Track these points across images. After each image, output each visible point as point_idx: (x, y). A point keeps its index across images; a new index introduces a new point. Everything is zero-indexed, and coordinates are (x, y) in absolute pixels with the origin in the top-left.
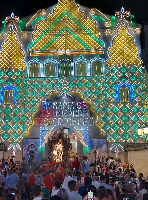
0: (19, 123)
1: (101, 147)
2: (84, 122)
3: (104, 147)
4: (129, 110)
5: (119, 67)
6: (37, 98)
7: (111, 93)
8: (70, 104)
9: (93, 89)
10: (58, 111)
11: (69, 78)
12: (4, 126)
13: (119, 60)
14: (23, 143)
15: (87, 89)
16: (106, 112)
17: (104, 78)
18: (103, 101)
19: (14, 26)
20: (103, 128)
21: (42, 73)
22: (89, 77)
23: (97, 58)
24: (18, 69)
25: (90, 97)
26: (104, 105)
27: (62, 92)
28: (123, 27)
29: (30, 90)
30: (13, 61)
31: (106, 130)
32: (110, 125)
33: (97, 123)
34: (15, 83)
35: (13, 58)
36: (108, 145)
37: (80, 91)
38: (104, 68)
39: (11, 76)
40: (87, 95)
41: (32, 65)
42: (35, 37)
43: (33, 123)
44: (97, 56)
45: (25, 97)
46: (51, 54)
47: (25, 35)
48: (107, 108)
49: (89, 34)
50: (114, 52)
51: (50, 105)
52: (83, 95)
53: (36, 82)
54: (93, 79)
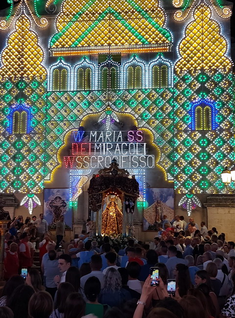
0: (38, 164)
1: (165, 201)
2: (139, 162)
3: (170, 202)
4: (209, 142)
5: (195, 72)
6: (65, 124)
7: (181, 116)
8: (117, 134)
9: (153, 109)
10: (98, 145)
11: (115, 91)
12: (14, 169)
13: (195, 61)
14: (44, 194)
15: (143, 110)
16: (173, 147)
17: (170, 92)
18: (168, 129)
19: (26, 7)
20: (168, 171)
21: (72, 83)
22: (146, 90)
23: (160, 58)
24: (33, 78)
25: (148, 123)
26: (170, 135)
27: (103, 115)
28: (202, 6)
29: (53, 111)
30: (25, 65)
31: (173, 175)
32: (179, 167)
33: (159, 163)
34: (30, 100)
35: (26, 59)
36: (176, 197)
37: (133, 112)
38: (171, 76)
39: (23, 90)
40: (144, 119)
41: (57, 72)
42: (59, 25)
43: (58, 164)
44: (160, 55)
45: (45, 123)
46: (86, 53)
47: (44, 22)
48: (176, 140)
49: (146, 19)
50: (188, 48)
51: (85, 136)
52: (137, 119)
53: (63, 99)
54: (154, 93)
